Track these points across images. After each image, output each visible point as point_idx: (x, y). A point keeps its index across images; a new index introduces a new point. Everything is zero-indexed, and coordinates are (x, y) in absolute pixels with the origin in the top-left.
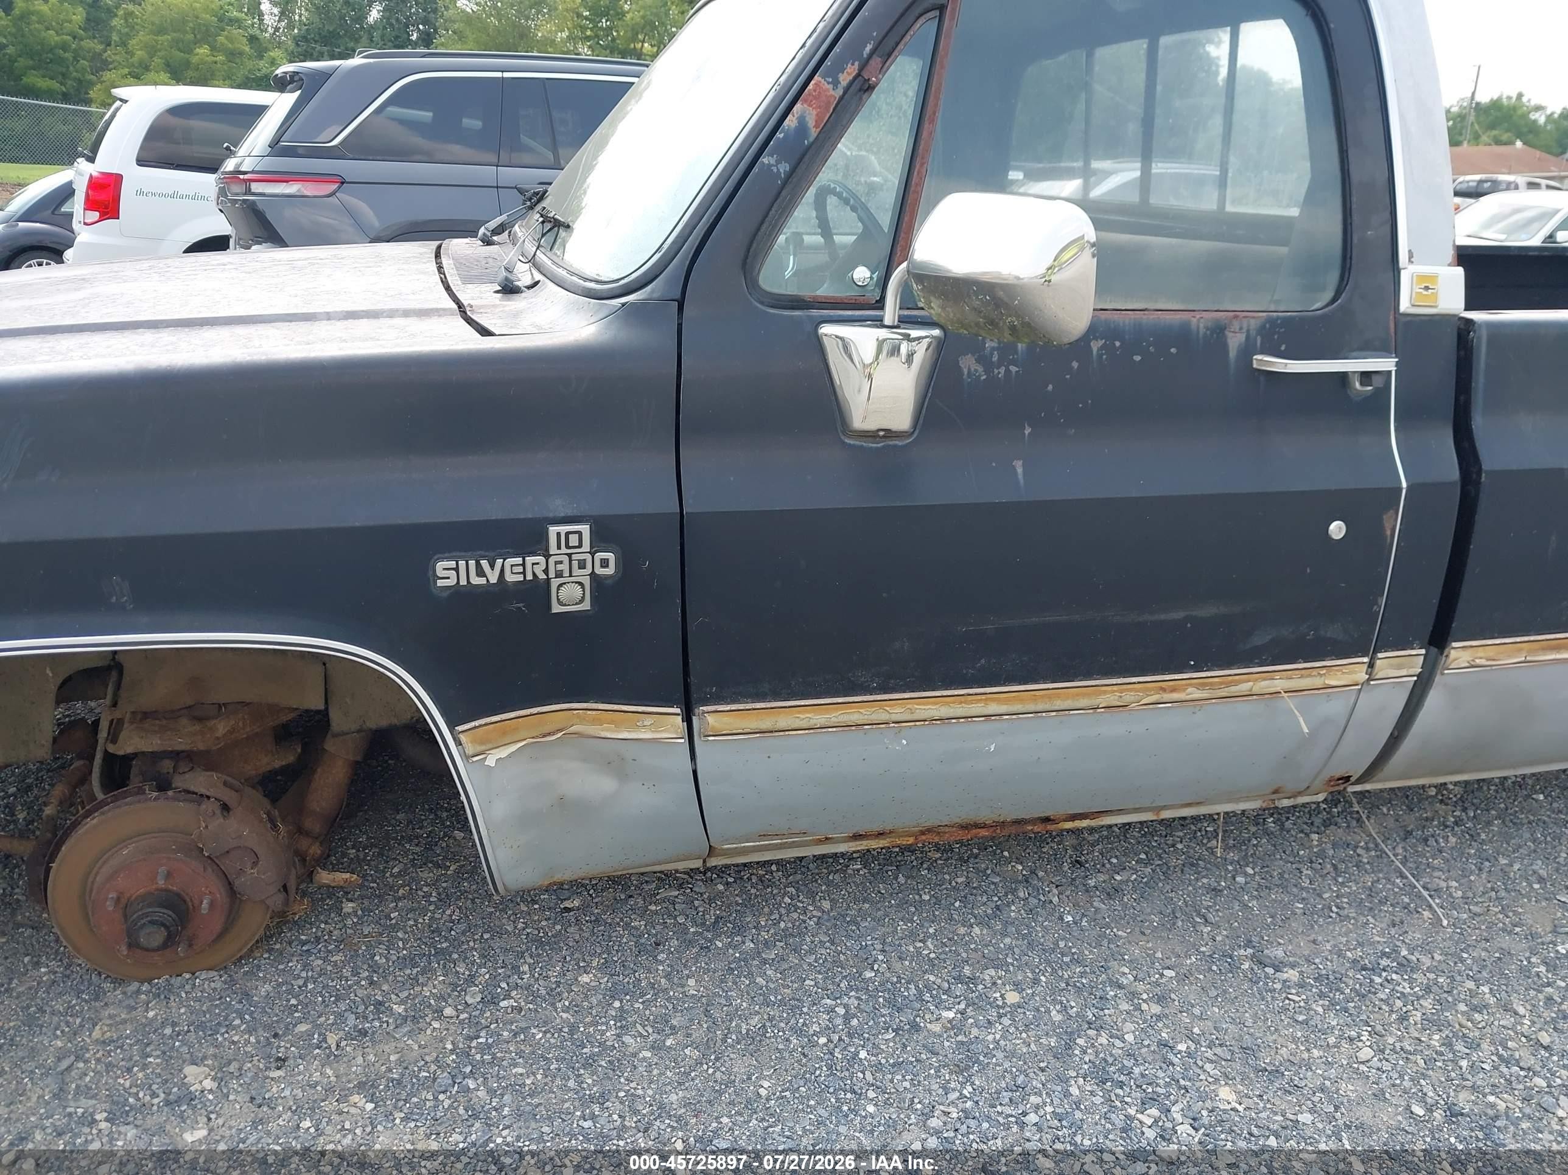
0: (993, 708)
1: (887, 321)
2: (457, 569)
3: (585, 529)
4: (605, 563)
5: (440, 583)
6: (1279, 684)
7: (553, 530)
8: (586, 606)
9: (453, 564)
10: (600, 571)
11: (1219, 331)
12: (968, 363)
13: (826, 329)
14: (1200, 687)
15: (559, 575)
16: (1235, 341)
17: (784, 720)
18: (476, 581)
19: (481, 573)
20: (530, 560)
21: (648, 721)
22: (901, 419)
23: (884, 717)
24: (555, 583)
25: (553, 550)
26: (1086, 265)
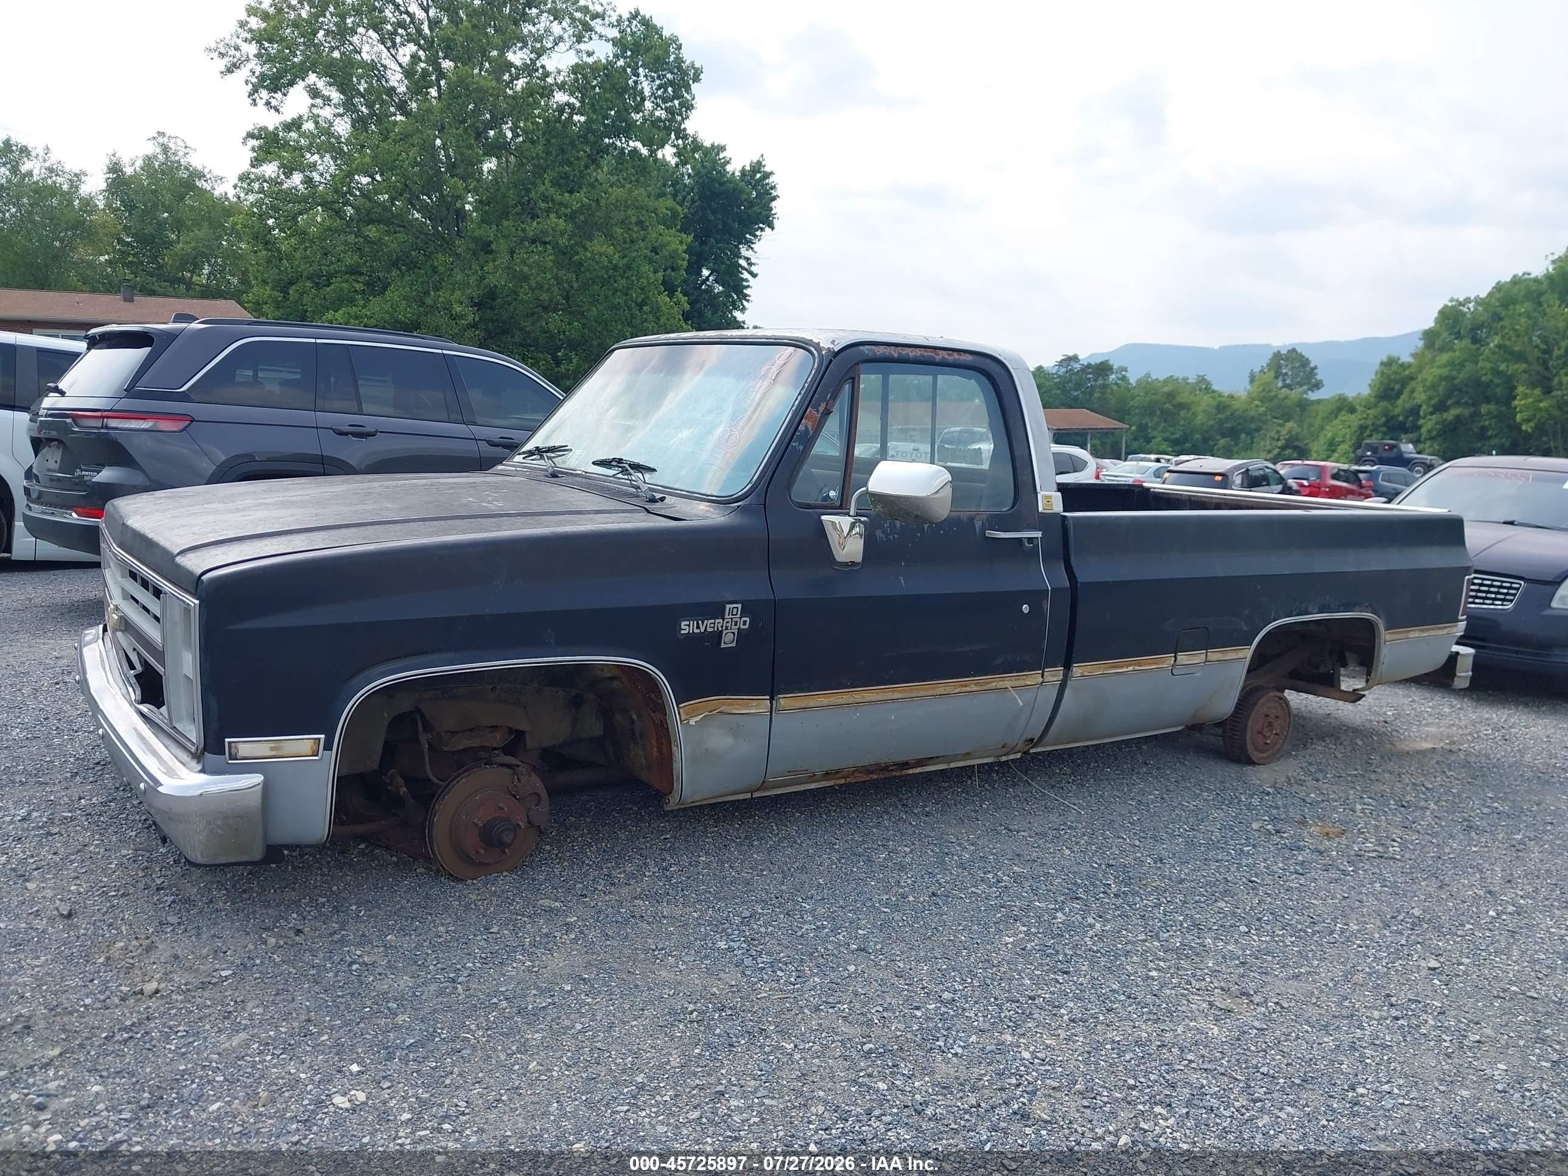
0: (896, 695)
1: (852, 513)
2: (689, 625)
3: (739, 606)
4: (745, 622)
5: (682, 632)
6: (1007, 684)
7: (728, 606)
8: (734, 645)
9: (688, 623)
10: (742, 627)
11: (972, 520)
12: (879, 533)
13: (823, 517)
14: (976, 685)
15: (726, 629)
16: (978, 524)
17: (811, 702)
18: (696, 631)
19: (698, 627)
20: (717, 621)
21: (754, 703)
22: (859, 559)
23: (851, 700)
24: (724, 632)
25: (726, 616)
26: (948, 490)
